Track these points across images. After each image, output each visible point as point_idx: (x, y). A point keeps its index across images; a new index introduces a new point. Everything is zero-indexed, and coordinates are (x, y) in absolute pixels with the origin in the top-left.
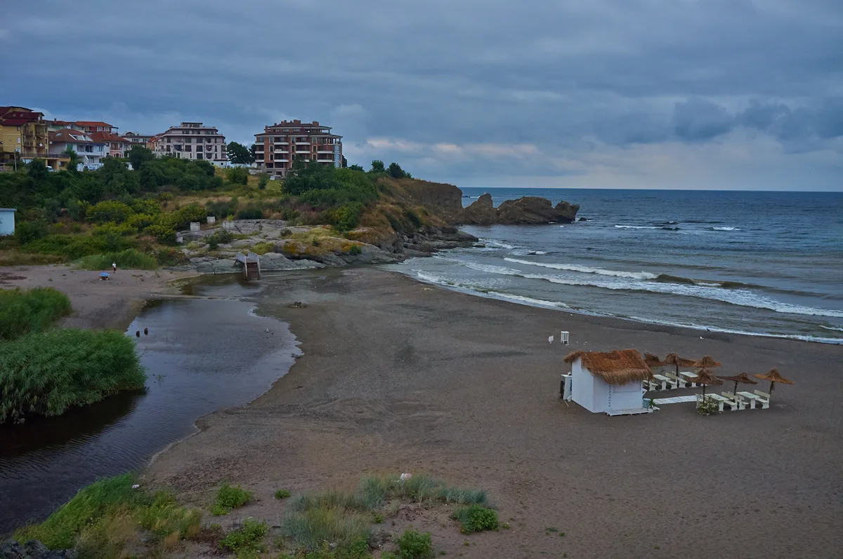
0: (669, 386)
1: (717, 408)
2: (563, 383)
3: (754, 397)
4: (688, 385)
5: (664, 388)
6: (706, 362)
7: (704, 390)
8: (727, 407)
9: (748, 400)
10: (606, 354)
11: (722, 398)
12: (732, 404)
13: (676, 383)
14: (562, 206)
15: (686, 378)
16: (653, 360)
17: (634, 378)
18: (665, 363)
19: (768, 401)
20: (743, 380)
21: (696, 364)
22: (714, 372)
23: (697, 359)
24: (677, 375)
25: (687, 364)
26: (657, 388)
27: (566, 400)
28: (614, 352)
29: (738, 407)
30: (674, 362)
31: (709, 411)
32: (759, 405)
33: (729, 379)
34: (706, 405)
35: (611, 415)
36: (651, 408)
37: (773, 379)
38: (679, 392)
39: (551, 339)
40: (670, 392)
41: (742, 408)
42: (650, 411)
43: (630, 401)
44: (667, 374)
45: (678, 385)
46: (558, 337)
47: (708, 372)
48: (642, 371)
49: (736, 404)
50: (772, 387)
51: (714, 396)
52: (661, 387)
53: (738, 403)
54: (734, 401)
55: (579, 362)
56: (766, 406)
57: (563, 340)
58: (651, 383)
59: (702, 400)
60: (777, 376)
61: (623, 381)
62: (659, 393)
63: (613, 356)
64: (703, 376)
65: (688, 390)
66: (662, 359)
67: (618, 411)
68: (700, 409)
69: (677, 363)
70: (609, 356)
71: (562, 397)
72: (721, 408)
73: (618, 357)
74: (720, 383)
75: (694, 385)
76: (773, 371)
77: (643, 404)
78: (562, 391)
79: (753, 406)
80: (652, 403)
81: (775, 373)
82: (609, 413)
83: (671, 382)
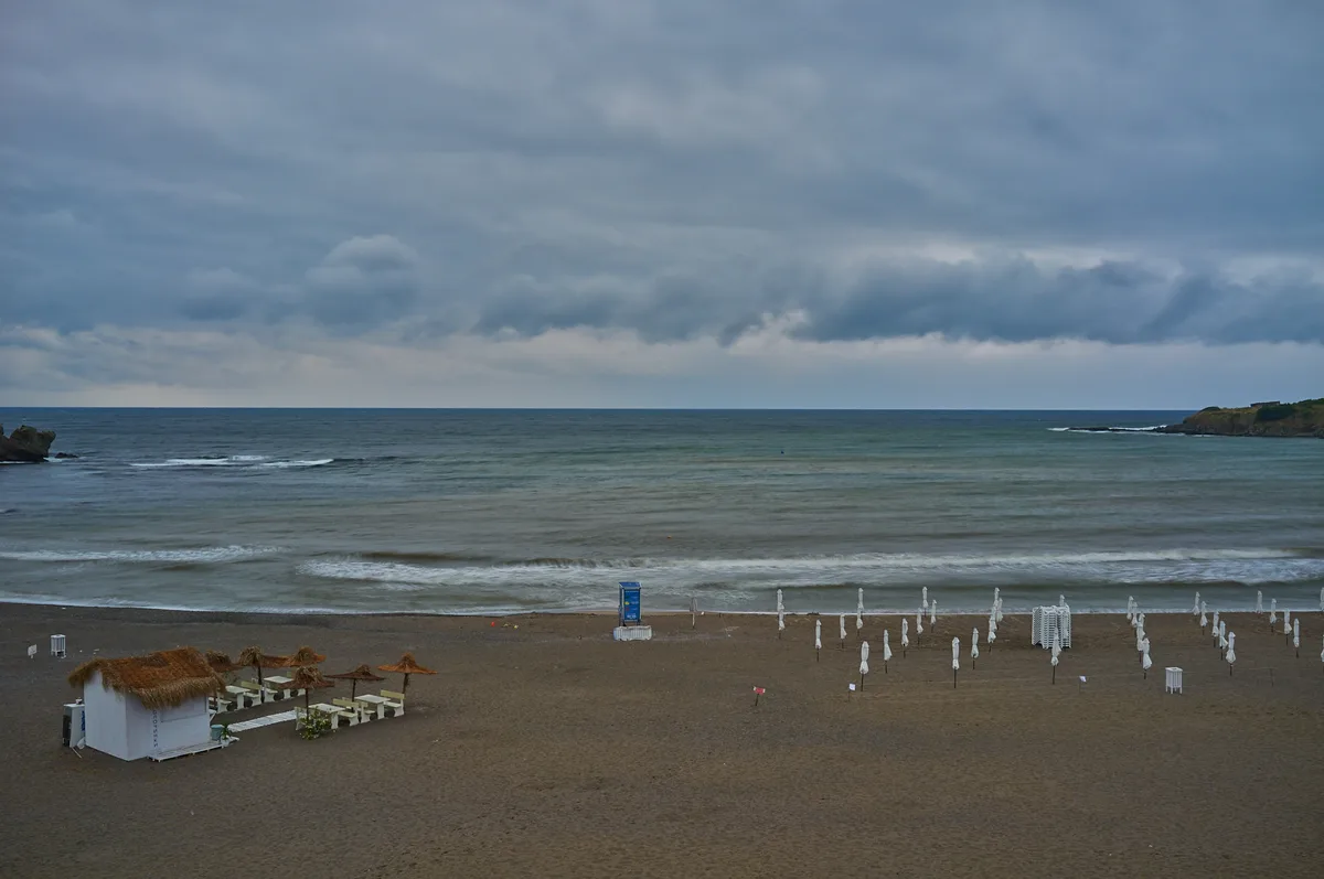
0: (248, 702)
1: (328, 725)
2: (67, 720)
3: (382, 700)
4: (278, 697)
5: (241, 705)
6: (302, 656)
7: (307, 699)
8: (344, 722)
9: (373, 706)
10: (144, 660)
11: (334, 709)
12: (350, 715)
13: (259, 695)
14: (24, 434)
15: (273, 685)
16: (221, 662)
17: (195, 694)
18: (241, 665)
19: (402, 705)
20: (364, 678)
21: (287, 663)
22: (320, 670)
23: (289, 654)
24: (260, 682)
25: (275, 663)
26: (229, 707)
27: (76, 748)
28: (157, 656)
29: (360, 719)
30: (255, 662)
31: (318, 731)
32: (390, 712)
33: (342, 677)
34: (312, 722)
35: (160, 759)
36: (226, 739)
37: (408, 670)
38: (265, 709)
39: (32, 650)
40: (251, 711)
41: (365, 720)
42: (224, 744)
43: (190, 732)
44: (243, 683)
45: (263, 699)
46: (45, 645)
47: (310, 670)
48: (207, 680)
49: (356, 714)
50: (406, 682)
51: (322, 707)
52: (235, 704)
53: (359, 713)
54: (352, 711)
55: (99, 678)
56: (399, 713)
57: (55, 650)
58: (220, 701)
59: (304, 715)
60: (412, 664)
61: (175, 701)
62: (233, 714)
63: (158, 661)
64: (304, 679)
65: (279, 704)
66: (235, 660)
67: (170, 751)
68: (303, 730)
69: (259, 664)
70: (149, 662)
71: (67, 744)
72: (335, 725)
73: (165, 663)
74: (331, 685)
75: (287, 694)
76: (405, 659)
77: (211, 735)
78: (67, 733)
79: (381, 716)
80: (226, 731)
81: (409, 661)
82: (155, 757)
83: (251, 695)
